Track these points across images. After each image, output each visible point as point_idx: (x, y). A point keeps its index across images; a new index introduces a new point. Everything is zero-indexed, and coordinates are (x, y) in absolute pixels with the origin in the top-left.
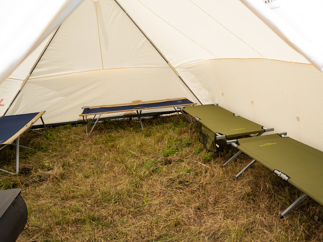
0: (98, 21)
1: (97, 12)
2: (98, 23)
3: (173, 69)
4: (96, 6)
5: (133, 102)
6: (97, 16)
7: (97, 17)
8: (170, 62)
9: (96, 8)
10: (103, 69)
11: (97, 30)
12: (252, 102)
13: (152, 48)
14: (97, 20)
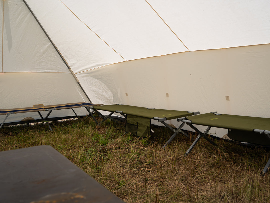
0: (3, 21)
1: (3, 11)
2: (3, 23)
3: (73, 75)
4: (4, 5)
5: (34, 106)
6: (3, 15)
7: (3, 17)
8: (71, 68)
9: (4, 7)
10: (2, 72)
11: (2, 30)
12: (167, 94)
13: (56, 53)
14: (3, 19)
